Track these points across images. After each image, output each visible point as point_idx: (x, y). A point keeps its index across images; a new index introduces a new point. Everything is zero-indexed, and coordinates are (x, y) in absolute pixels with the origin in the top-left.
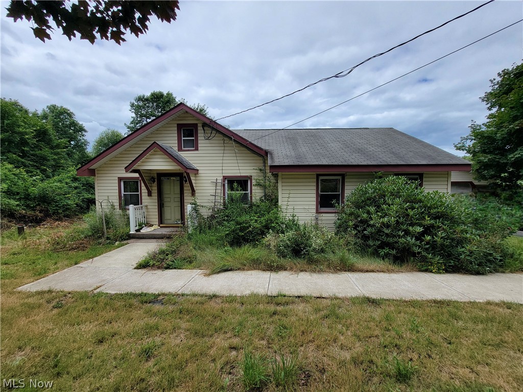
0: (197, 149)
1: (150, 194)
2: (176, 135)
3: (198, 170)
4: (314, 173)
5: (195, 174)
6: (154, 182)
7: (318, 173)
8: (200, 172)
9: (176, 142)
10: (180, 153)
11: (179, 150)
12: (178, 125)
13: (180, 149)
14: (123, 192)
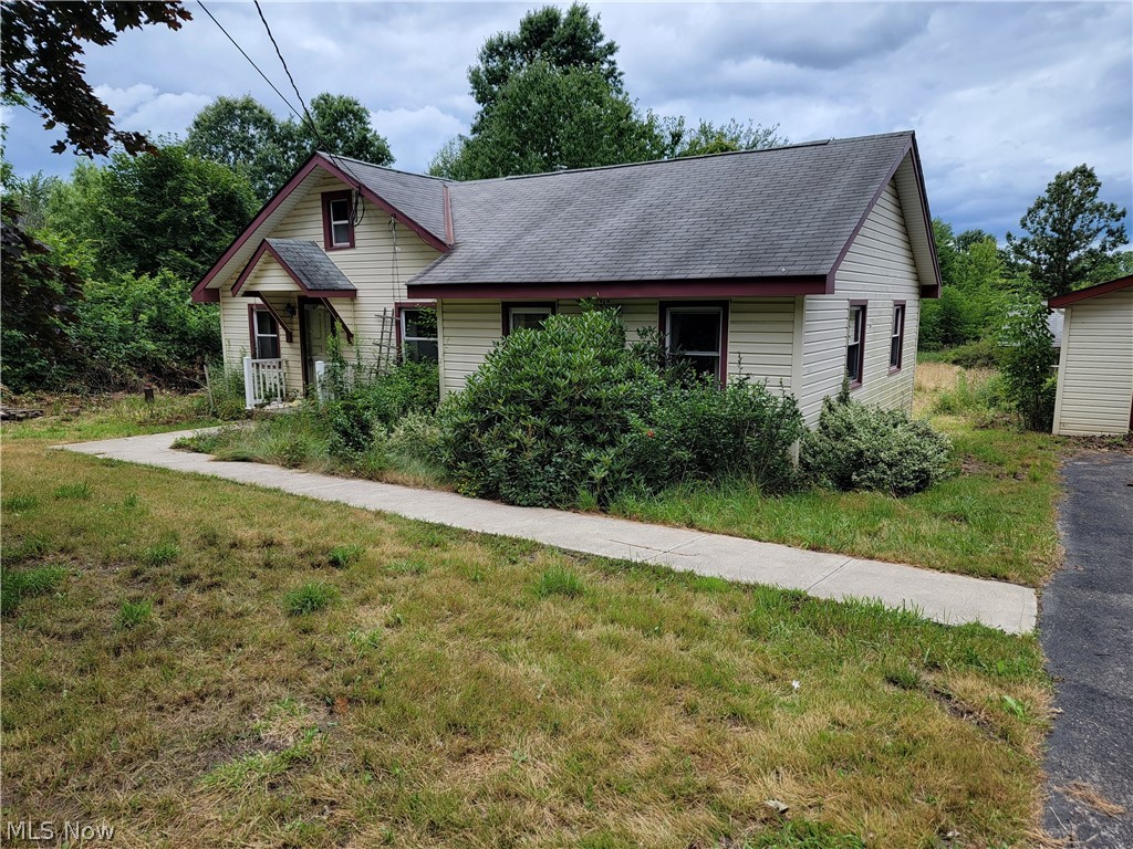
0: (353, 246)
1: (290, 339)
2: (321, 217)
3: (356, 290)
4: (498, 299)
5: (352, 300)
6: (293, 313)
7: (505, 300)
8: (359, 294)
9: (322, 231)
10: (328, 254)
11: (327, 249)
12: (324, 195)
13: (329, 246)
14: (257, 334)
